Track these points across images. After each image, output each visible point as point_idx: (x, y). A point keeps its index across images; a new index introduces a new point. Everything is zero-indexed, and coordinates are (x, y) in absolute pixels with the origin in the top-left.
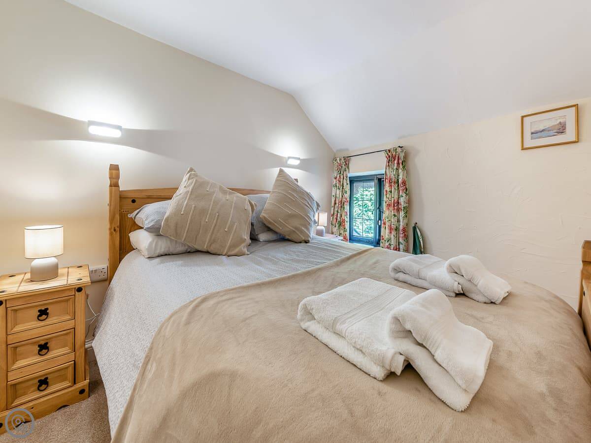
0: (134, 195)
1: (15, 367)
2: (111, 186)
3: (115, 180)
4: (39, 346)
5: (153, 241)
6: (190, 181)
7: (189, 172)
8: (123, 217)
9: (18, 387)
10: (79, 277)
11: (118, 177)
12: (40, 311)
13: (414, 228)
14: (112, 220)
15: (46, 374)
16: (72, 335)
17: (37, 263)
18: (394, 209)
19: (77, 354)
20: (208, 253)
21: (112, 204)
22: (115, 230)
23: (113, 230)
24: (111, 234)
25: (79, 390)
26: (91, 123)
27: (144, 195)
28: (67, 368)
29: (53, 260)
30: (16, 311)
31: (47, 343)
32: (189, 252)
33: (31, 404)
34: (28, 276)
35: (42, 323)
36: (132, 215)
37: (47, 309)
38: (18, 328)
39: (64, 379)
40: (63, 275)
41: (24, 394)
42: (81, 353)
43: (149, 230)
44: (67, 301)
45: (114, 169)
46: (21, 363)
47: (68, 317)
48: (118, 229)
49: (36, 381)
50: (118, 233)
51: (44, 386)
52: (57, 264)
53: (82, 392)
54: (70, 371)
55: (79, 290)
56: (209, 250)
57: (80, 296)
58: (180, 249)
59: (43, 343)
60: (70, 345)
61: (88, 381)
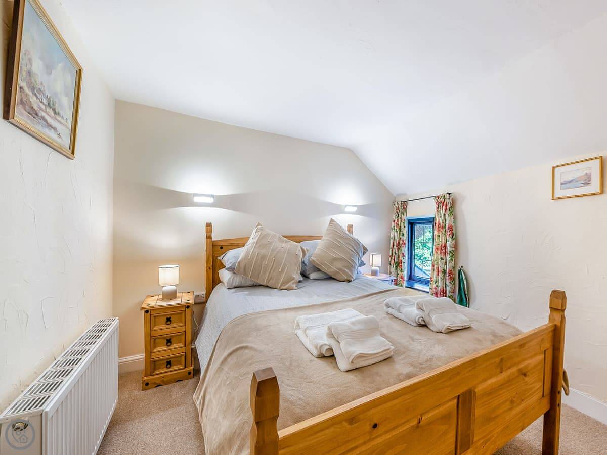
0: (220, 244)
1: (155, 350)
2: (207, 238)
3: (209, 234)
4: (167, 340)
5: (231, 277)
6: (257, 234)
7: (257, 227)
8: (214, 258)
9: (157, 363)
10: (188, 299)
11: (211, 231)
12: (167, 318)
13: (460, 272)
14: (207, 262)
15: (171, 358)
16: (183, 336)
17: (165, 289)
18: (442, 253)
19: (187, 348)
20: (267, 287)
21: (208, 249)
22: (209, 268)
23: (208, 268)
24: (207, 271)
25: (188, 372)
26: (195, 195)
27: (227, 243)
28: (181, 356)
29: (174, 288)
30: (155, 317)
31: (170, 339)
32: (256, 286)
33: (162, 375)
34: (161, 297)
35: (168, 326)
36: (220, 258)
37: (170, 318)
38: (156, 328)
39: (180, 364)
40: (179, 297)
41: (159, 368)
42: (189, 348)
43: (228, 269)
44: (181, 314)
45: (209, 225)
46: (157, 349)
47: (182, 324)
48: (211, 268)
49: (165, 362)
50: (211, 271)
51: (169, 366)
52: (176, 291)
53: (190, 373)
54: (183, 359)
55: (188, 307)
56: (268, 285)
57: (188, 311)
58: (249, 283)
59: (168, 338)
60: (183, 341)
61: (193, 367)
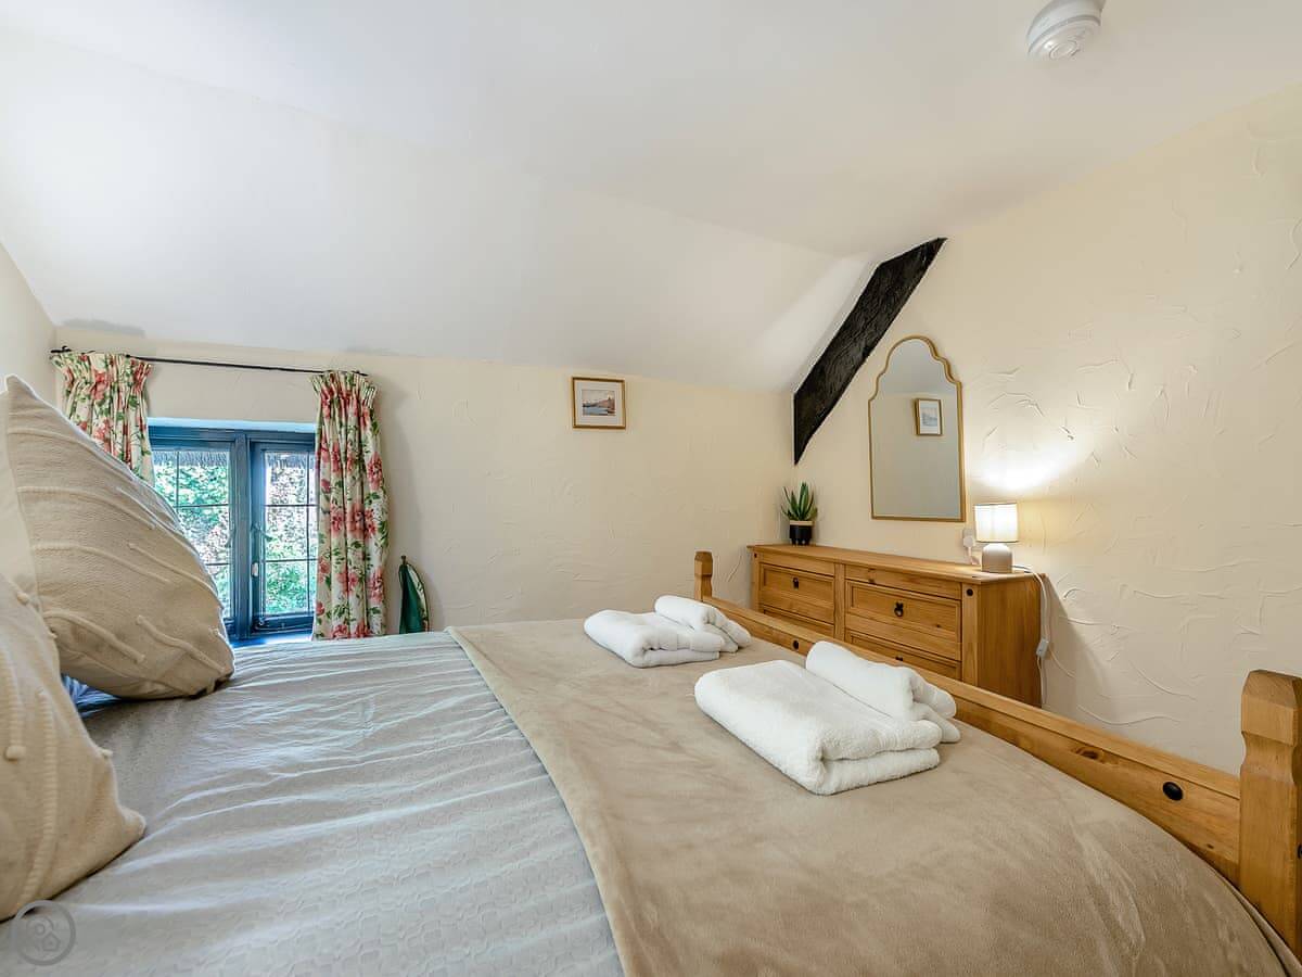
18: (354, 529)
